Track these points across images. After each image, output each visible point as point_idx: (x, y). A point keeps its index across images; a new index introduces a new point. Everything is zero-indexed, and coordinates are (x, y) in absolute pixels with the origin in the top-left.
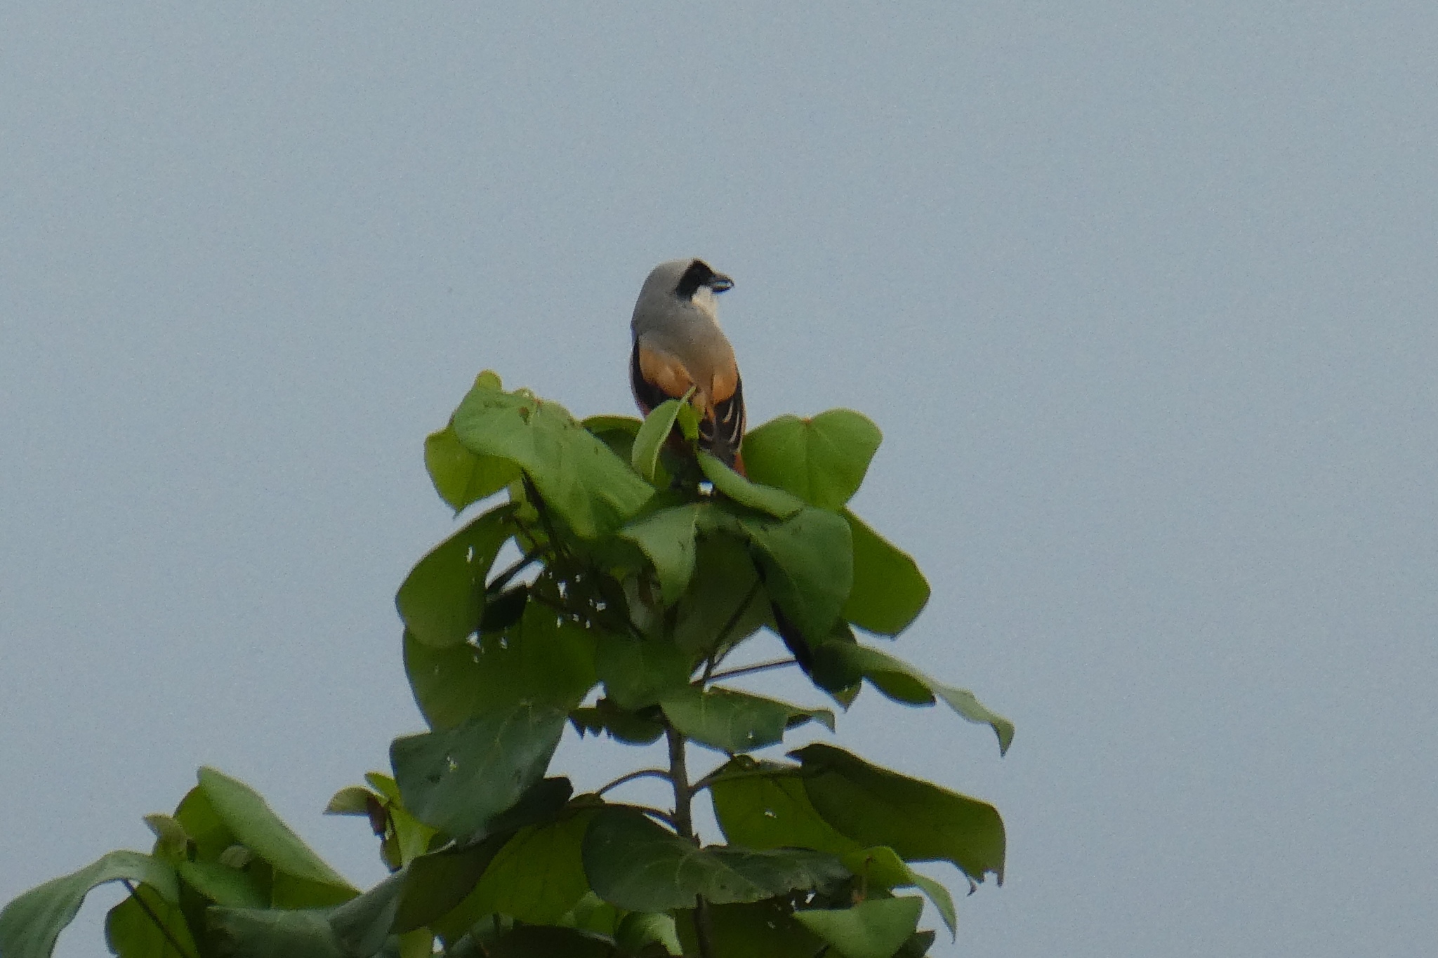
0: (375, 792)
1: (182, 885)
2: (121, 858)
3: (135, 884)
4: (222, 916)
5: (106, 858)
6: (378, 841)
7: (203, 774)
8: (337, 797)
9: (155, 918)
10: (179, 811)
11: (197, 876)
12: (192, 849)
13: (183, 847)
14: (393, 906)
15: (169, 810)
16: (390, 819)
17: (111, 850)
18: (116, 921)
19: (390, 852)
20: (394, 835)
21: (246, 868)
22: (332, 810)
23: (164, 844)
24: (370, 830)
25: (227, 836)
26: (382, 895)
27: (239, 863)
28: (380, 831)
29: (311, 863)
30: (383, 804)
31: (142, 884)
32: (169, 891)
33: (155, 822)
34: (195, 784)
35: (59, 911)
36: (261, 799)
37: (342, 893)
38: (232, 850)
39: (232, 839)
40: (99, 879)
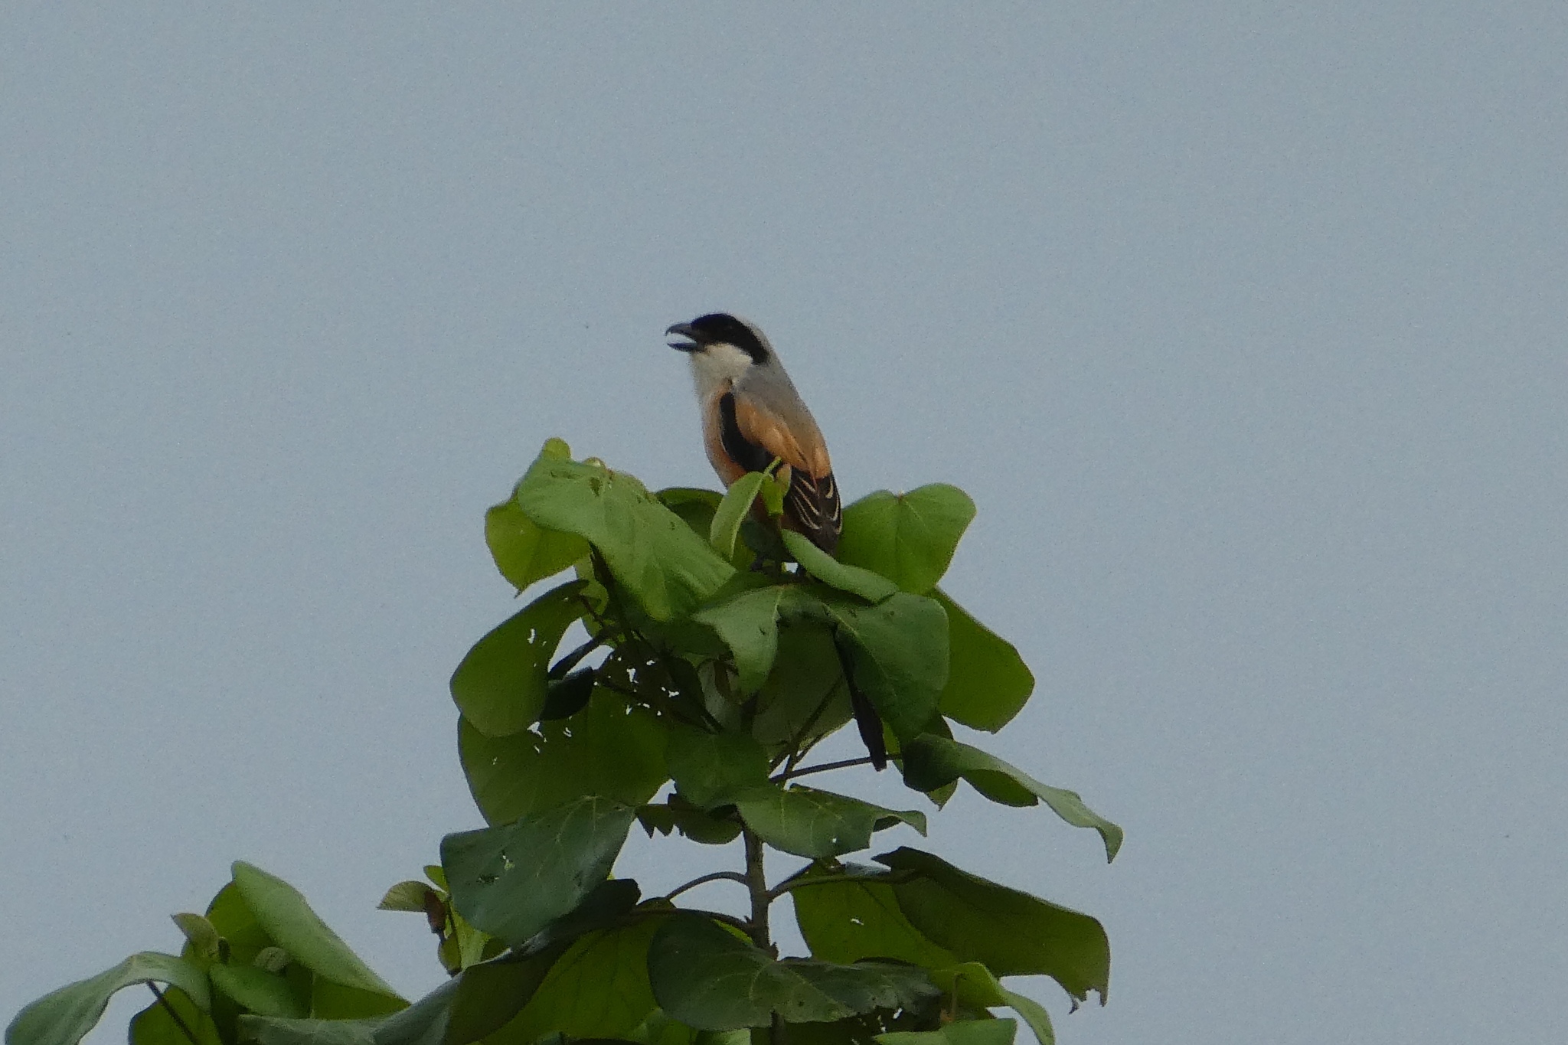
0: (435, 887)
1: (213, 989)
2: (147, 958)
3: (162, 987)
4: (256, 1025)
5: (130, 960)
6: (436, 938)
7: (238, 868)
8: (394, 890)
9: (180, 1022)
10: (212, 908)
11: (228, 980)
12: (224, 948)
13: (215, 948)
14: (444, 1018)
15: (200, 909)
16: (451, 918)
17: (137, 951)
18: (140, 1024)
19: (449, 952)
20: (454, 935)
21: (283, 972)
22: (386, 905)
23: (194, 946)
24: (428, 926)
25: (262, 937)
26: (433, 1005)
27: (273, 966)
28: (438, 929)
29: (352, 967)
30: (442, 900)
31: (171, 985)
32: (199, 994)
33: (184, 921)
34: (230, 879)
35: (80, 1015)
36: (301, 897)
37: (389, 1002)
38: (267, 952)
39: (268, 940)
40: (123, 981)
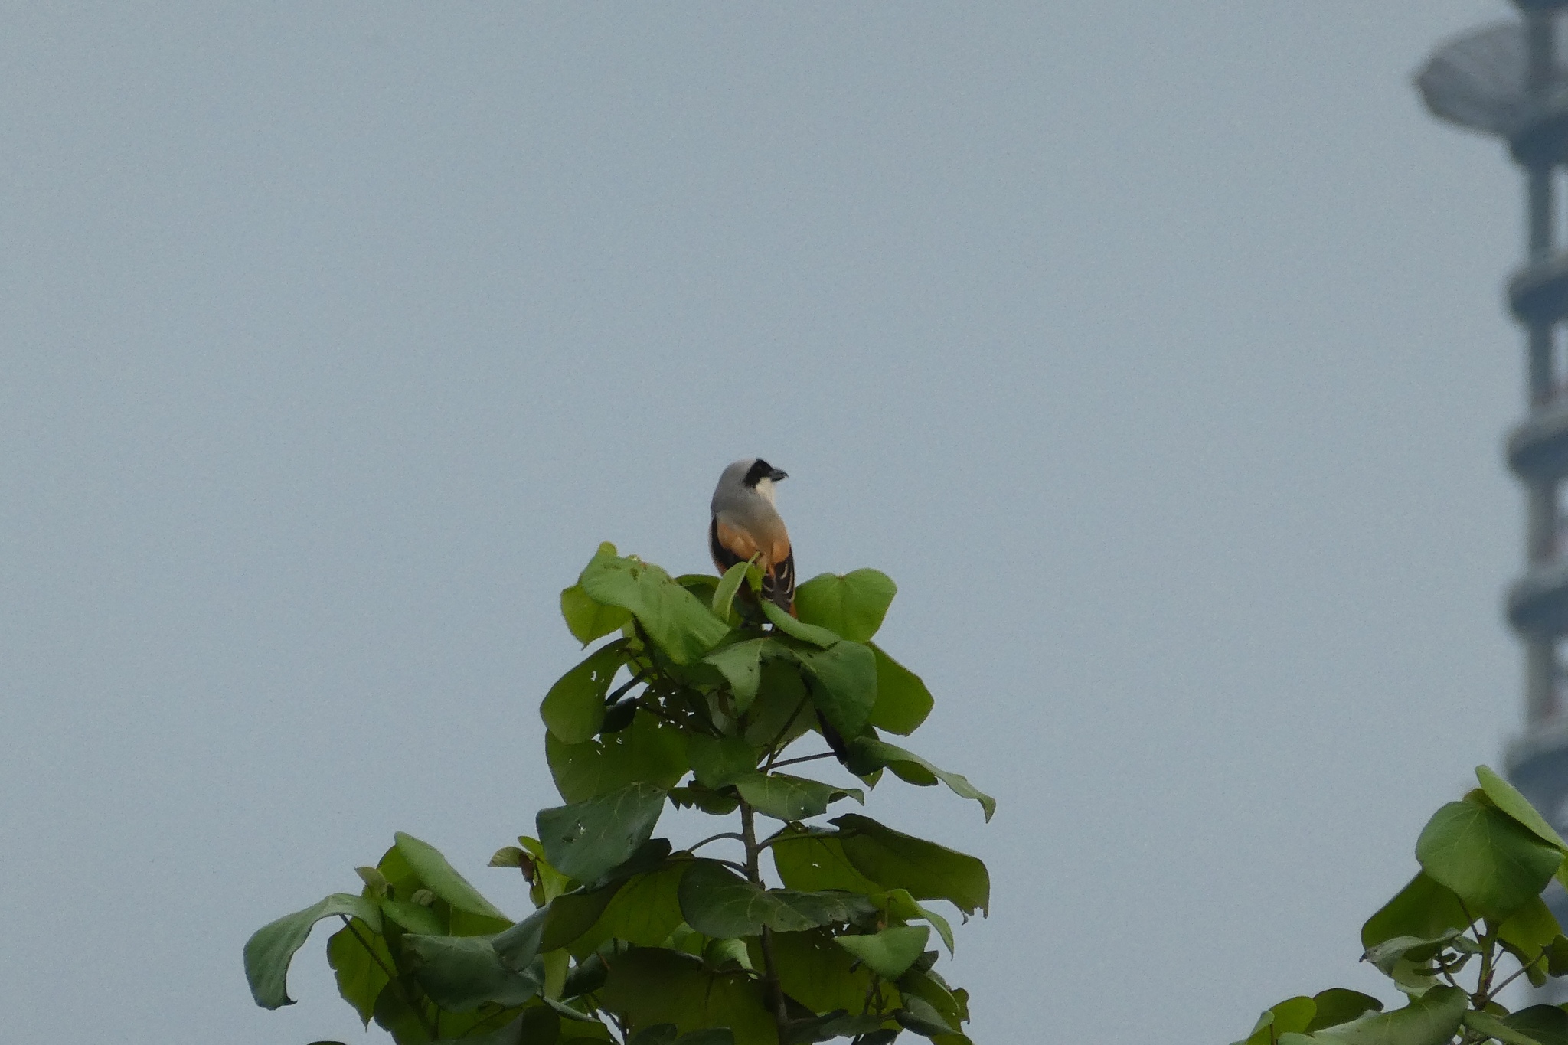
0: (525, 850)
1: (383, 918)
2: (338, 898)
3: (349, 917)
4: (413, 941)
5: (327, 898)
6: (528, 885)
7: (398, 836)
8: (498, 853)
9: (364, 942)
10: (381, 864)
11: (394, 911)
12: (391, 892)
13: (385, 890)
14: (539, 932)
15: (374, 863)
16: (537, 871)
17: (332, 893)
18: (335, 945)
19: (537, 894)
20: (540, 882)
21: (431, 905)
22: (494, 863)
23: (370, 889)
24: (522, 878)
25: (416, 882)
26: (530, 925)
27: (426, 901)
28: (529, 879)
29: (479, 902)
30: (531, 859)
31: (354, 917)
32: (374, 923)
33: (363, 872)
34: (393, 844)
35: (294, 936)
36: (441, 855)
37: (502, 923)
38: (421, 892)
39: (421, 885)
40: (323, 914)
